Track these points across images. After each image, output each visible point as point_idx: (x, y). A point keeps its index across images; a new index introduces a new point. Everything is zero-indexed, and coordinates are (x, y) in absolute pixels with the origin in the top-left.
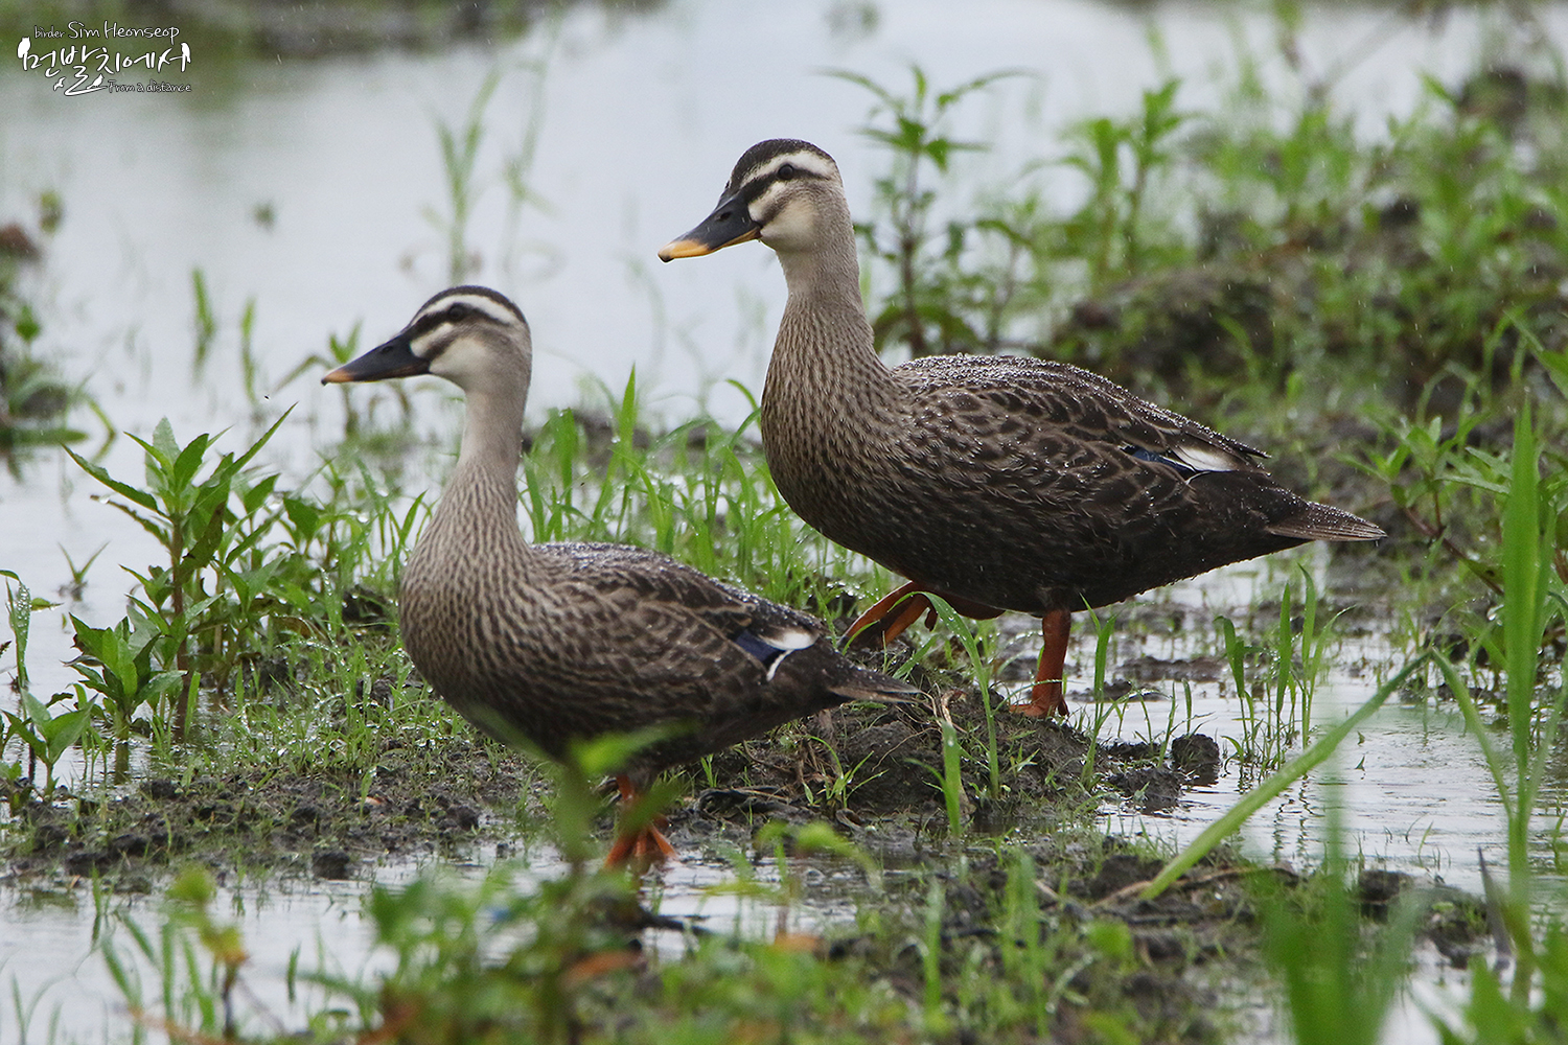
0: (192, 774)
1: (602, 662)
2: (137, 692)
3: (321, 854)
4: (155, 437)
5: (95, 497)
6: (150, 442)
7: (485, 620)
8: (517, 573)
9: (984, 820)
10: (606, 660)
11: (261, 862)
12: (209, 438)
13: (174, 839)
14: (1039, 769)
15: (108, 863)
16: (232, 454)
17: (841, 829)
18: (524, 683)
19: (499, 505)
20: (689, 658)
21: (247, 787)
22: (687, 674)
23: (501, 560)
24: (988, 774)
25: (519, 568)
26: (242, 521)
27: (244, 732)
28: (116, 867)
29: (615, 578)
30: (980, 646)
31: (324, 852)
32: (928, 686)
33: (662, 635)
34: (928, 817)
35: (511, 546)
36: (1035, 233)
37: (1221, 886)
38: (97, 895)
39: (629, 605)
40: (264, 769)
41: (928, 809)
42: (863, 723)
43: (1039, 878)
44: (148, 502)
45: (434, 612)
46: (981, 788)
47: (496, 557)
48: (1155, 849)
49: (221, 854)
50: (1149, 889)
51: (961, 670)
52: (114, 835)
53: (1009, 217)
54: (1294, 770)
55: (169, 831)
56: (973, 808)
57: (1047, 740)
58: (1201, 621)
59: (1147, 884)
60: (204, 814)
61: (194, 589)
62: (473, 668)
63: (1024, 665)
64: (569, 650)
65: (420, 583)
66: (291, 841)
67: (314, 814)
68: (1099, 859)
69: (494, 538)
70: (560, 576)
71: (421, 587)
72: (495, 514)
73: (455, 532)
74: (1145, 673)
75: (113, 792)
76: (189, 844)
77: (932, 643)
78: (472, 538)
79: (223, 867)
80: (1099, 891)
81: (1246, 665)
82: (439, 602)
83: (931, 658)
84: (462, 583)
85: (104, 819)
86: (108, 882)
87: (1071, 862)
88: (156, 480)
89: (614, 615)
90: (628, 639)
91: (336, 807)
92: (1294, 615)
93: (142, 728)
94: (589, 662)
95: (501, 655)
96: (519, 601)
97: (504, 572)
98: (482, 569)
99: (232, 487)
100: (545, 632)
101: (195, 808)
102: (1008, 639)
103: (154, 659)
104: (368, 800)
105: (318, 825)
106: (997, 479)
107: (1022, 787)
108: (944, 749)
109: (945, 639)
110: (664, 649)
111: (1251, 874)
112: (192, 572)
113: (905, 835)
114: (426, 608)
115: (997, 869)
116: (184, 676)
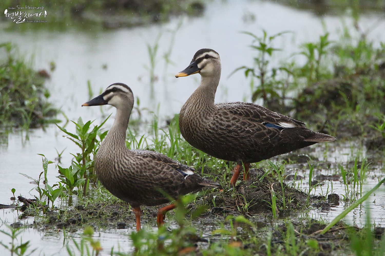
0: (88, 204)
1: (145, 175)
2: (74, 184)
3: (119, 223)
4: (78, 122)
5: (64, 136)
6: (77, 122)
7: (116, 165)
8: (125, 154)
9: (282, 215)
10: (146, 174)
11: (104, 225)
12: (91, 122)
13: (83, 220)
14: (295, 202)
15: (67, 226)
16: (97, 126)
17: (247, 217)
18: (126, 180)
19: (121, 138)
20: (167, 174)
21: (101, 207)
22: (166, 177)
23: (121, 151)
24: (283, 203)
25: (125, 153)
26: (99, 142)
27: (100, 193)
28: (69, 227)
29: (147, 155)
30: (280, 172)
31: (120, 223)
32: (268, 182)
33: (160, 168)
34: (268, 214)
35: (123, 148)
36: (294, 71)
37: (340, 231)
38: (64, 233)
39: (150, 161)
40: (105, 203)
41: (268, 212)
42: (252, 191)
43: (295, 229)
44: (76, 137)
45: (104, 163)
46: (281, 207)
47: (120, 151)
48: (324, 222)
49: (95, 223)
50: (322, 232)
51: (276, 178)
52: (69, 219)
53: (287, 67)
54: (358, 202)
55: (82, 218)
56: (279, 212)
57: (297, 195)
58: (335, 166)
59: (322, 230)
60: (90, 214)
61: (88, 158)
62: (113, 177)
63: (291, 177)
64: (137, 172)
65: (101, 156)
66: (112, 220)
67: (117, 214)
68: (310, 224)
69: (119, 146)
70: (134, 155)
71: (101, 157)
72: (120, 141)
73: (109, 144)
74: (321, 178)
75: (68, 208)
76: (87, 221)
77: (269, 171)
78: (114, 146)
79: (95, 227)
80: (310, 232)
81: (346, 177)
82: (105, 161)
83: (268, 175)
84: (111, 156)
85: (66, 215)
86: (67, 230)
87: (303, 225)
88: (78, 132)
89: (147, 163)
90: (151, 169)
91: (123, 212)
92: (358, 164)
93: (75, 193)
94: (142, 175)
95: (120, 173)
96: (125, 160)
97: (122, 154)
98: (116, 153)
99: (97, 133)
100: (131, 167)
101: (88, 212)
102: (287, 170)
103: (78, 176)
104: (130, 210)
105: (118, 216)
106: (230, 132)
107: (291, 207)
108: (272, 197)
109: (272, 170)
110: (160, 172)
111: (348, 228)
112: (87, 154)
113: (262, 218)
114: (102, 162)
115: (285, 227)
116: (85, 180)
